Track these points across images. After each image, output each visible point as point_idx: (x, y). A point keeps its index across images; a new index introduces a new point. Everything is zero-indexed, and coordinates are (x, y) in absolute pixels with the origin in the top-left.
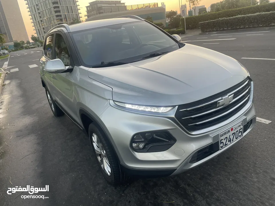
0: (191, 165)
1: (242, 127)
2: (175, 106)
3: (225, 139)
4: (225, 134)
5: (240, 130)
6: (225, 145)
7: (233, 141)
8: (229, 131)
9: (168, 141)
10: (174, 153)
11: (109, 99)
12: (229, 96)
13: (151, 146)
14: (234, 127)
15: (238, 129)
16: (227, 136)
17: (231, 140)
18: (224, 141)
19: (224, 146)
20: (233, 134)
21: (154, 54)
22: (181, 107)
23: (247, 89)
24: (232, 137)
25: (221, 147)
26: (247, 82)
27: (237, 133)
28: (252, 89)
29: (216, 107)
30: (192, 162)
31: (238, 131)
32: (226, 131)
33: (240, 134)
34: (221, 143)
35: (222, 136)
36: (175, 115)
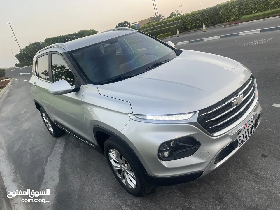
0: (216, 165)
1: (254, 122)
2: (196, 111)
3: (242, 136)
4: (241, 131)
5: (252, 125)
6: (243, 141)
7: (248, 136)
8: (244, 128)
9: (192, 146)
10: (200, 156)
11: (129, 114)
12: (240, 95)
13: (178, 153)
14: (247, 124)
15: (251, 125)
16: (243, 132)
17: (246, 136)
18: (241, 138)
19: (242, 143)
20: (247, 130)
21: (157, 64)
22: (201, 111)
23: (252, 87)
24: (247, 133)
25: (240, 144)
26: (251, 80)
27: (251, 128)
28: (256, 86)
29: (231, 107)
30: (217, 162)
31: (251, 127)
32: (242, 129)
33: (253, 129)
34: (239, 140)
35: (239, 133)
36: (198, 121)
